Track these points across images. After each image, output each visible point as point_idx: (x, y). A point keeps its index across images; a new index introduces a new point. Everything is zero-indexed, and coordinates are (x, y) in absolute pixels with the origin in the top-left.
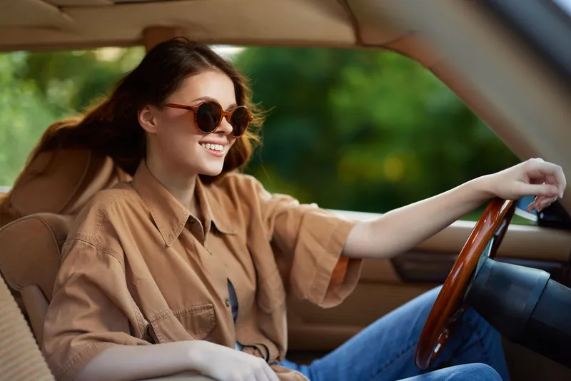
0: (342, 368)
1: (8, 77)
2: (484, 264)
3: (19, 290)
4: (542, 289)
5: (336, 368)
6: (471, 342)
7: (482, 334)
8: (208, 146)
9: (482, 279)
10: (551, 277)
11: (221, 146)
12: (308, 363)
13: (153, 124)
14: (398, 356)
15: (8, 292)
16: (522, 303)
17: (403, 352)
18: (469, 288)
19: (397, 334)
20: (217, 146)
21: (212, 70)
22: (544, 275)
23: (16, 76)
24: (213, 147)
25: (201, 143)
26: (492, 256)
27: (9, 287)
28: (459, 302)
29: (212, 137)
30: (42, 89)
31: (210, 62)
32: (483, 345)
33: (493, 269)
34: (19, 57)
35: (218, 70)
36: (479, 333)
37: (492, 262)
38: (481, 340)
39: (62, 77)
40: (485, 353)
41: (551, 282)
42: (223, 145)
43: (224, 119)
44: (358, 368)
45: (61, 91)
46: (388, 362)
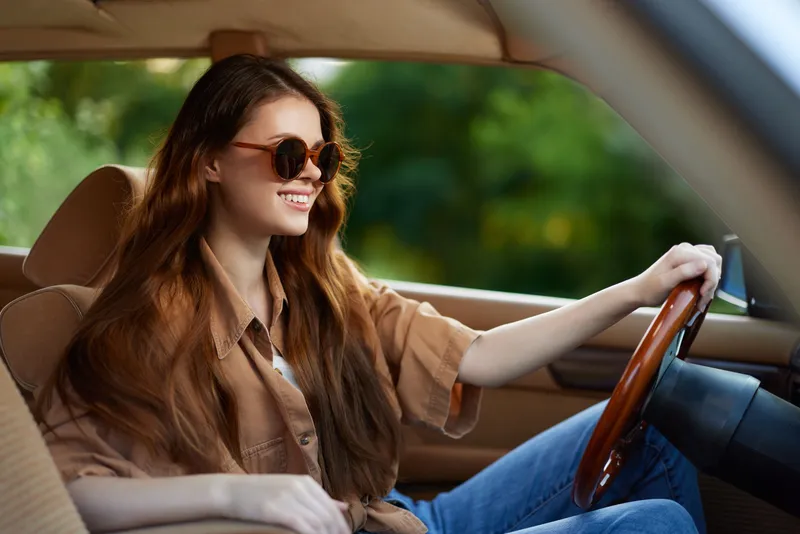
0: (478, 505)
1: (22, 93)
2: (670, 366)
3: (31, 390)
4: (749, 401)
5: (469, 505)
6: (656, 473)
7: (671, 463)
8: (290, 196)
9: (667, 385)
10: (760, 386)
11: (306, 197)
12: (430, 498)
13: (214, 169)
14: (555, 492)
15: (17, 392)
16: (720, 420)
17: (561, 487)
18: (648, 400)
19: (554, 461)
20: (301, 197)
21: (292, 95)
22: (753, 382)
23: (34, 93)
24: (295, 198)
25: (279, 194)
26: (681, 356)
27: (18, 385)
28: (634, 417)
29: (294, 185)
30: (69, 112)
31: (289, 85)
32: (671, 479)
33: (682, 373)
34: (38, 67)
35: (299, 94)
36: (666, 461)
37: (681, 364)
38: (669, 470)
39: (97, 97)
40: (675, 489)
41: (762, 392)
42: (308, 195)
43: (309, 160)
44: (499, 506)
45: (95, 116)
46: (541, 498)
